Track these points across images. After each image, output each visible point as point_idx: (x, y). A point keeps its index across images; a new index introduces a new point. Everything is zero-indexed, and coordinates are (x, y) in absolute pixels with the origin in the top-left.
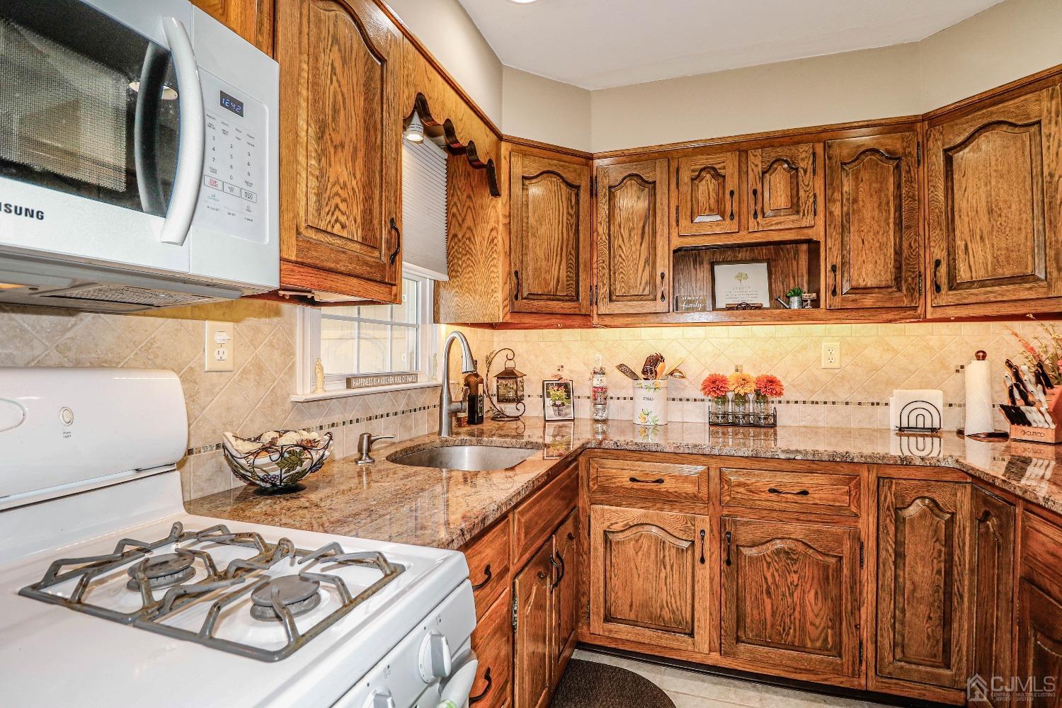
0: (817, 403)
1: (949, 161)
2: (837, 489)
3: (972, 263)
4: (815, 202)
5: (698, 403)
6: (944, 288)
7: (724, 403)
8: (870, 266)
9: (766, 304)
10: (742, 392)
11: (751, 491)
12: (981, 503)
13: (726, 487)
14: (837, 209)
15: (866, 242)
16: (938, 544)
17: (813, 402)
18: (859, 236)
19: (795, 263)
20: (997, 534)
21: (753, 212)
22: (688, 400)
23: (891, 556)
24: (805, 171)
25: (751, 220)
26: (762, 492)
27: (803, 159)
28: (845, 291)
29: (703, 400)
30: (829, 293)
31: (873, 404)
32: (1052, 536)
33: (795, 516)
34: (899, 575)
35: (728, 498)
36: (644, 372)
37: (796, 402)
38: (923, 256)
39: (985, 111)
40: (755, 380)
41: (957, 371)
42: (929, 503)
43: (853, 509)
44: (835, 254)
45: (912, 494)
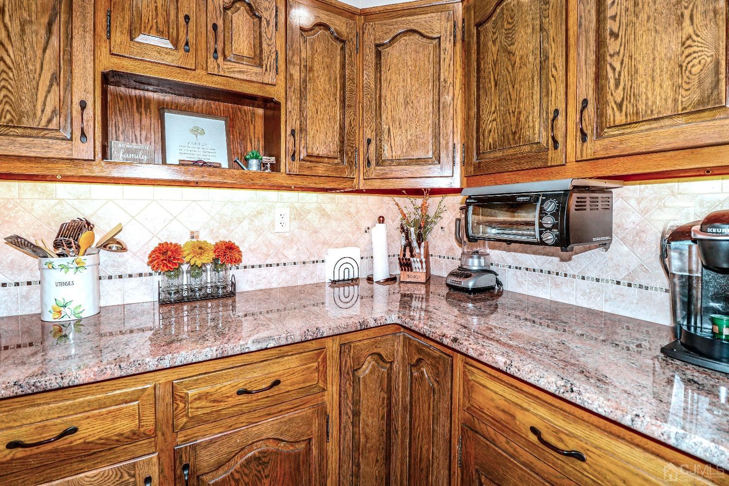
0: (271, 265)
1: (378, 55)
2: (308, 368)
3: (393, 144)
4: (276, 59)
5: (144, 278)
6: (373, 163)
7: (177, 276)
8: (322, 136)
9: (225, 165)
10: (199, 263)
11: (215, 401)
12: (414, 351)
13: (182, 405)
14: (295, 72)
15: (319, 113)
16: (382, 393)
17: (267, 266)
18: (314, 105)
19: (252, 127)
20: (432, 380)
21: (212, 51)
22: (130, 276)
23: (350, 418)
24: (268, 23)
25: (211, 60)
26: (228, 397)
27: (266, 9)
28: (302, 157)
29: (151, 274)
30: (289, 158)
31: (314, 262)
32: (501, 393)
33: (266, 411)
34: (356, 432)
35: (185, 420)
36: (57, 245)
37: (253, 267)
38: (358, 134)
39: (405, 18)
40: (213, 248)
41: (366, 232)
42: (375, 357)
43: (321, 385)
44: (294, 118)
45: (366, 353)
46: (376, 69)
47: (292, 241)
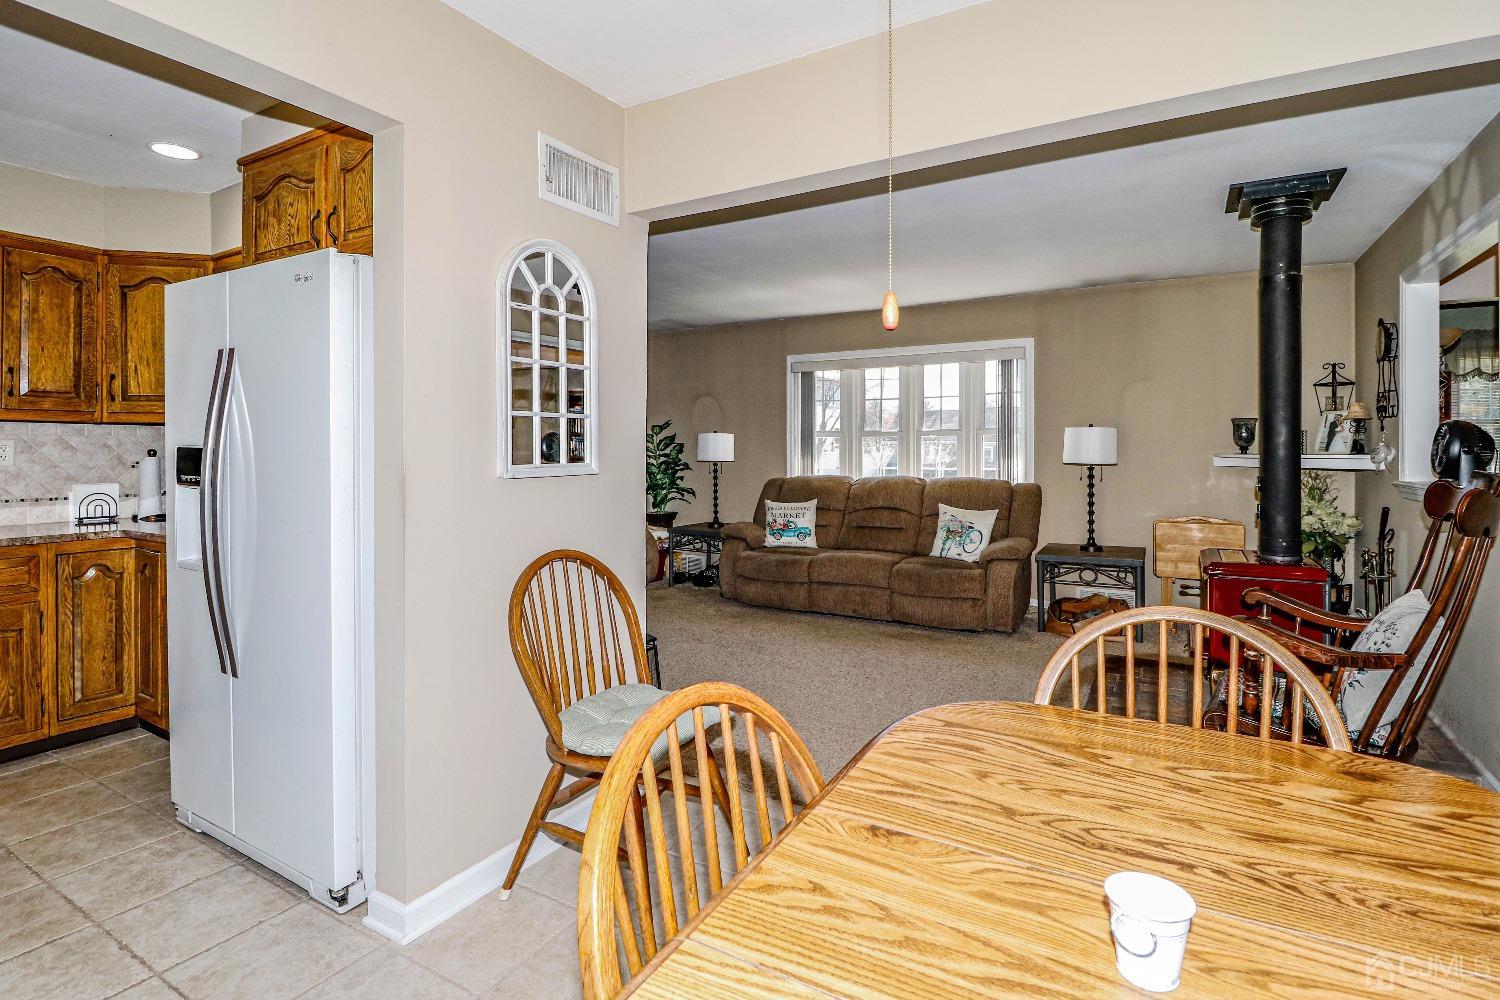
1: (124, 296)
2: (18, 571)
3: (140, 381)
6: (118, 398)
8: (49, 372)
15: (46, 350)
16: (109, 599)
18: (39, 343)
28: (23, 393)
30: (5, 394)
31: (51, 499)
38: (100, 369)
41: (133, 466)
42: (102, 568)
43: (33, 585)
44: (13, 356)
45: (88, 563)
46: (122, 309)
47: (18, 475)
